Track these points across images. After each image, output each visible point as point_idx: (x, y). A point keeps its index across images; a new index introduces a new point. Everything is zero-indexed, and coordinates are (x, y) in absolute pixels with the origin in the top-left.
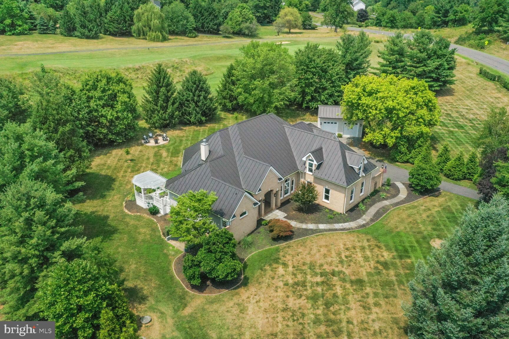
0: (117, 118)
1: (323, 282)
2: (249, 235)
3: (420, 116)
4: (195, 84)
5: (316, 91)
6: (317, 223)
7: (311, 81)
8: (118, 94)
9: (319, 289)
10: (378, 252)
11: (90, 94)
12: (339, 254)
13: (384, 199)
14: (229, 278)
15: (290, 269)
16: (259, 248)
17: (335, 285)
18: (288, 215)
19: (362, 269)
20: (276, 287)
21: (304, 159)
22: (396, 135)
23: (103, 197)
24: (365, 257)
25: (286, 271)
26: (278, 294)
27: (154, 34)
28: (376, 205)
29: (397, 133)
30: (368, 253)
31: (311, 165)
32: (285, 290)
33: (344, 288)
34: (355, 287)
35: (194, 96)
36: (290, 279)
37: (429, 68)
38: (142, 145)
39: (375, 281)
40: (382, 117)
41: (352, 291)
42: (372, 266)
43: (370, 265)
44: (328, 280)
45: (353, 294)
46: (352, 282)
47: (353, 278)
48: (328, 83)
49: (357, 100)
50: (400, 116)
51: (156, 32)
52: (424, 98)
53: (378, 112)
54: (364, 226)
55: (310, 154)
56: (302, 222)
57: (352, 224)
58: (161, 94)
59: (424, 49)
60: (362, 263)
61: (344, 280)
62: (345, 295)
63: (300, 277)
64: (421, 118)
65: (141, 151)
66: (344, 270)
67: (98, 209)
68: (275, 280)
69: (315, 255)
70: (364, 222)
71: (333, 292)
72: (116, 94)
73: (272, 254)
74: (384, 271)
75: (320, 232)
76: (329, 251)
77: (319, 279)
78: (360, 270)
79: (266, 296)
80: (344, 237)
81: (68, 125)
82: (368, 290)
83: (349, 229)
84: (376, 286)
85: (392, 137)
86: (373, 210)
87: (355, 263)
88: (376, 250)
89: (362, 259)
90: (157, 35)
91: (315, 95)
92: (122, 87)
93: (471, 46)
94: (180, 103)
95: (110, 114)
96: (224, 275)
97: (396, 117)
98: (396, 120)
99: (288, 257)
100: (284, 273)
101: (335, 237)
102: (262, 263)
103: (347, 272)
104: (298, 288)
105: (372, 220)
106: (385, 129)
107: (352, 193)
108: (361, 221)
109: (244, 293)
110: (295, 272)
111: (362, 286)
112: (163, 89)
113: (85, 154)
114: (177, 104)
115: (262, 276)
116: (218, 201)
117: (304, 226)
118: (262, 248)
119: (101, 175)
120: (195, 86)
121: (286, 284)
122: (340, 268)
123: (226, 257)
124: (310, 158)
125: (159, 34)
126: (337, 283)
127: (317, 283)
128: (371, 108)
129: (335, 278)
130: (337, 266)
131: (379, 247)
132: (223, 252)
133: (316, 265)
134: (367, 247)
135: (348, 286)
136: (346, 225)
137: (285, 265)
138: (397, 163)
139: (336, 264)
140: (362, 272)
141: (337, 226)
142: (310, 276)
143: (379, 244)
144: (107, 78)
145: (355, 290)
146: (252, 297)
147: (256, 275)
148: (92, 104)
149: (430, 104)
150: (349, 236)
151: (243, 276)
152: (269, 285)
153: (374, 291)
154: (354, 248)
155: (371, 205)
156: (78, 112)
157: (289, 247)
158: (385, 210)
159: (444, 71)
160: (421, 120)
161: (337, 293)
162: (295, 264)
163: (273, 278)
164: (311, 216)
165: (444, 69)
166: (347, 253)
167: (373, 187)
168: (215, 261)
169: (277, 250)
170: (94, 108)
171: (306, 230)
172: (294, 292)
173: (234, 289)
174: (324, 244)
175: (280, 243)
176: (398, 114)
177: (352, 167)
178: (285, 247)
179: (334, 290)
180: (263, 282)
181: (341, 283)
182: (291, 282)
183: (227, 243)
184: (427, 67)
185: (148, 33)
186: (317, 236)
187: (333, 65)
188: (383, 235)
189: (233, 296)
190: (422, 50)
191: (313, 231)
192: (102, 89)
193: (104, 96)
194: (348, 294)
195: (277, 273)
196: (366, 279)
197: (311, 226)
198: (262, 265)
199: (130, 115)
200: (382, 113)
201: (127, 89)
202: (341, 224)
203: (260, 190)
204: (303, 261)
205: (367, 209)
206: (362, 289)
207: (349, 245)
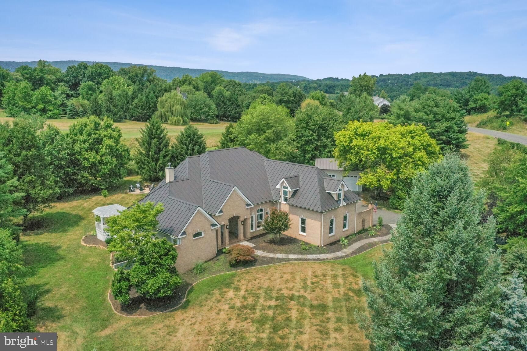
0: (101, 162)
1: (276, 306)
2: (206, 262)
3: (418, 159)
4: (189, 137)
5: (316, 148)
6: (287, 253)
7: (311, 138)
8: (104, 138)
9: (270, 313)
10: (353, 281)
11: (76, 138)
12: (305, 281)
13: (373, 236)
14: (161, 295)
15: (242, 293)
16: (211, 274)
17: (291, 308)
18: (257, 246)
19: (328, 294)
20: (220, 310)
21: (278, 186)
22: (392, 176)
23: (64, 231)
24: (335, 284)
25: (236, 295)
26: (220, 317)
27: (175, 118)
28: (362, 241)
29: (392, 175)
30: (340, 281)
31: (285, 193)
32: (229, 312)
33: (302, 312)
34: (314, 312)
35: (188, 149)
36: (238, 302)
37: (437, 130)
38: (126, 193)
39: (341, 307)
40: (375, 158)
41: (310, 315)
42: (342, 292)
43: (339, 291)
44: (284, 304)
45: (311, 319)
46: (312, 307)
47: (315, 303)
48: (329, 140)
49: (349, 143)
50: (394, 155)
51: (177, 117)
52: (422, 142)
53: (370, 153)
54: (342, 257)
55: (283, 179)
56: (270, 252)
57: (329, 256)
58: (153, 144)
59: (430, 111)
60: (330, 289)
61: (303, 305)
62: (300, 319)
63: (250, 300)
64: (419, 160)
65: (123, 198)
66: (306, 295)
67: (53, 241)
68: (220, 303)
69: (276, 280)
70: (344, 254)
71: (287, 316)
72: (102, 139)
73: (225, 280)
74: (355, 298)
75: (288, 261)
76: (294, 277)
77: (273, 303)
78: (325, 296)
79: (205, 318)
80: (316, 266)
81: (33, 150)
82: (331, 314)
83: (324, 259)
84: (341, 311)
85: (387, 180)
86: (356, 245)
87: (321, 289)
88: (351, 279)
89: (331, 286)
90: (178, 119)
91: (315, 152)
92: (110, 132)
93: (493, 128)
94: (172, 156)
95: (92, 156)
96: (154, 289)
97: (390, 157)
98: (390, 162)
99: (243, 282)
100: (233, 296)
101: (304, 266)
102: (211, 287)
103: (309, 297)
104: (245, 311)
105: (353, 253)
106: (379, 171)
107: (331, 224)
108: (339, 254)
109: (179, 315)
110: (246, 296)
111: (324, 311)
112: (155, 141)
113: (49, 182)
114: (169, 156)
115: (206, 299)
116: (164, 213)
117: (272, 255)
118: (216, 273)
119: (71, 214)
120: (189, 139)
121: (232, 307)
122: (302, 292)
123: (161, 270)
124: (284, 185)
125: (180, 118)
126: (294, 307)
127: (270, 307)
128: (363, 149)
129: (292, 302)
130: (299, 291)
131: (355, 276)
132: (157, 263)
133: (273, 290)
134: (341, 276)
135: (307, 310)
136: (322, 256)
137: (237, 289)
138: (396, 211)
139: (298, 290)
140: (328, 297)
141: (310, 256)
142: (263, 299)
143: (355, 273)
144: (95, 123)
145: (313, 314)
146: (187, 319)
147: (200, 298)
148: (77, 147)
149: (430, 149)
150: (322, 265)
151: (185, 300)
152: (212, 308)
153: (338, 316)
154: (325, 275)
155: (355, 241)
156: (59, 152)
157: (247, 273)
158: (371, 245)
159: (455, 134)
160: (419, 163)
161: (291, 316)
162: (249, 289)
163: (219, 302)
164: (282, 248)
165: (454, 132)
166: (315, 280)
167: (361, 224)
168: (147, 274)
169: (233, 276)
170: (77, 151)
171: (273, 259)
172: (238, 315)
173: (169, 312)
174: (290, 271)
175: (239, 269)
176: (391, 155)
177: (329, 193)
178: (243, 273)
179: (288, 314)
180: (205, 305)
181: (299, 307)
182: (238, 304)
183: (166, 255)
184: (435, 129)
185: (170, 118)
186: (283, 264)
187: (334, 124)
188: (362, 266)
189: (165, 318)
190: (429, 113)
191: (280, 260)
192: (88, 132)
193: (89, 139)
194: (304, 319)
195: (226, 296)
196: (331, 304)
197: (279, 256)
198: (211, 289)
199: (114, 160)
200: (374, 153)
201: (115, 134)
202: (315, 255)
203: (221, 211)
204: (259, 285)
205: (349, 244)
206: (324, 314)
207: (319, 272)
